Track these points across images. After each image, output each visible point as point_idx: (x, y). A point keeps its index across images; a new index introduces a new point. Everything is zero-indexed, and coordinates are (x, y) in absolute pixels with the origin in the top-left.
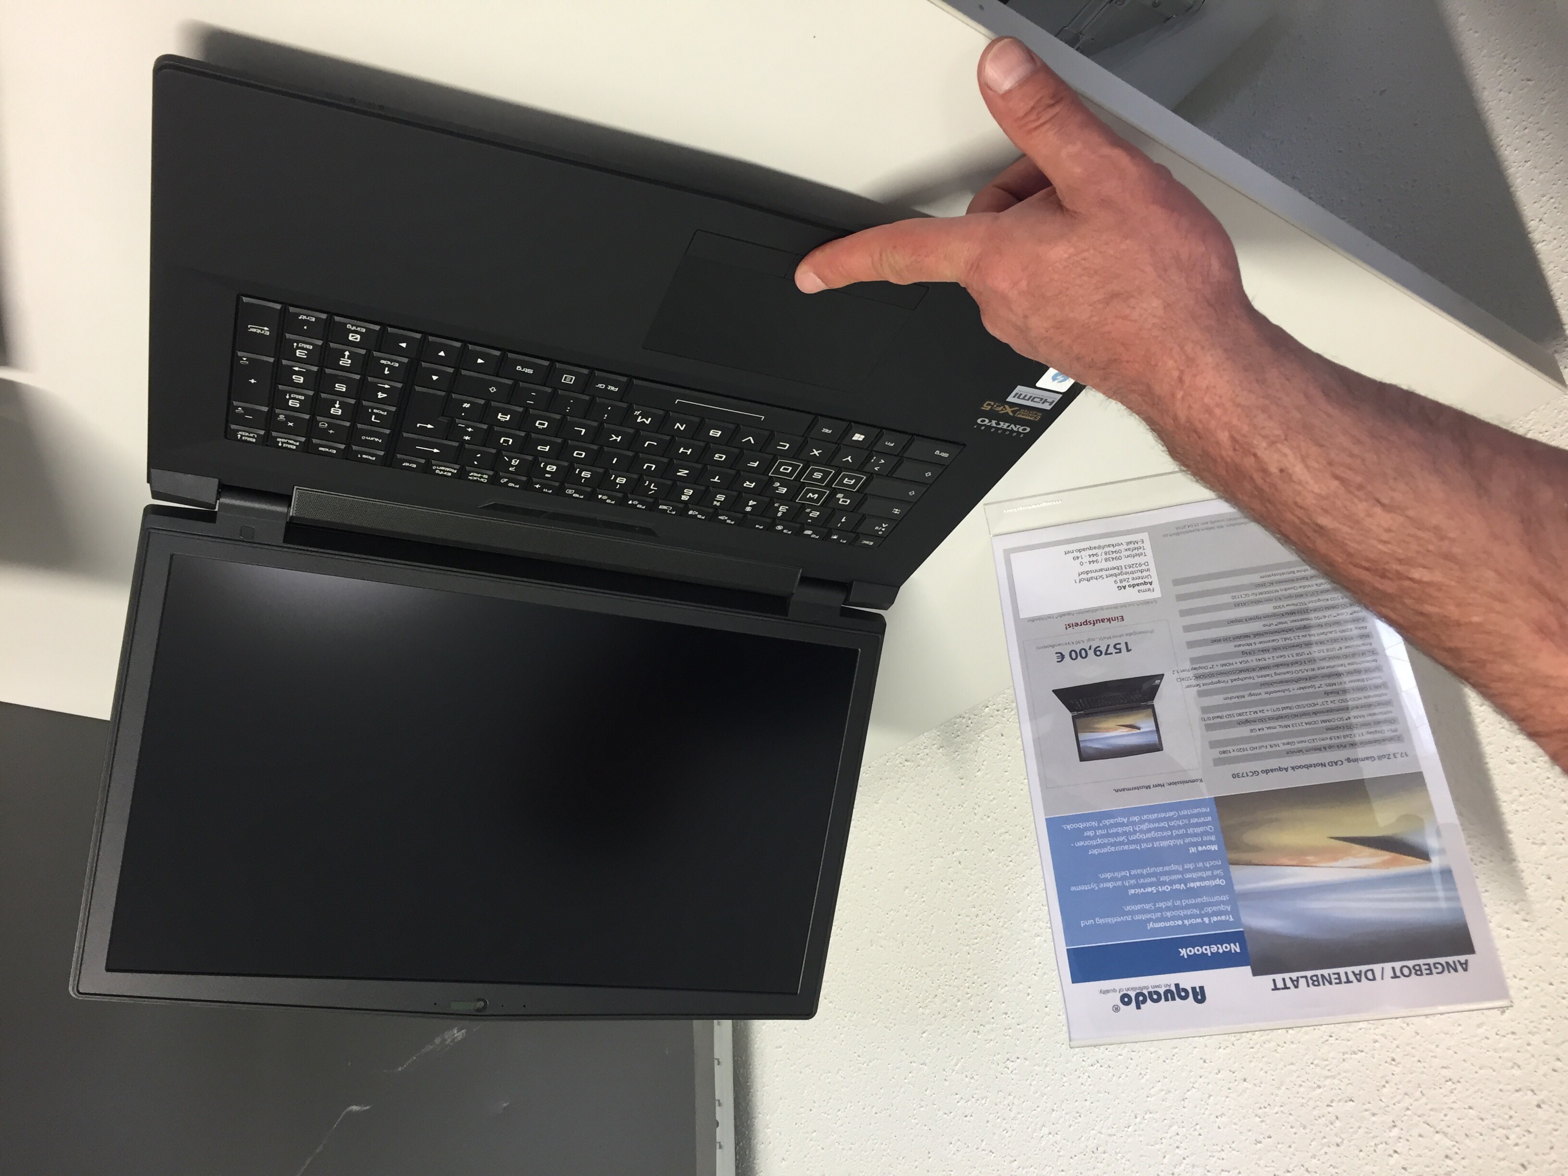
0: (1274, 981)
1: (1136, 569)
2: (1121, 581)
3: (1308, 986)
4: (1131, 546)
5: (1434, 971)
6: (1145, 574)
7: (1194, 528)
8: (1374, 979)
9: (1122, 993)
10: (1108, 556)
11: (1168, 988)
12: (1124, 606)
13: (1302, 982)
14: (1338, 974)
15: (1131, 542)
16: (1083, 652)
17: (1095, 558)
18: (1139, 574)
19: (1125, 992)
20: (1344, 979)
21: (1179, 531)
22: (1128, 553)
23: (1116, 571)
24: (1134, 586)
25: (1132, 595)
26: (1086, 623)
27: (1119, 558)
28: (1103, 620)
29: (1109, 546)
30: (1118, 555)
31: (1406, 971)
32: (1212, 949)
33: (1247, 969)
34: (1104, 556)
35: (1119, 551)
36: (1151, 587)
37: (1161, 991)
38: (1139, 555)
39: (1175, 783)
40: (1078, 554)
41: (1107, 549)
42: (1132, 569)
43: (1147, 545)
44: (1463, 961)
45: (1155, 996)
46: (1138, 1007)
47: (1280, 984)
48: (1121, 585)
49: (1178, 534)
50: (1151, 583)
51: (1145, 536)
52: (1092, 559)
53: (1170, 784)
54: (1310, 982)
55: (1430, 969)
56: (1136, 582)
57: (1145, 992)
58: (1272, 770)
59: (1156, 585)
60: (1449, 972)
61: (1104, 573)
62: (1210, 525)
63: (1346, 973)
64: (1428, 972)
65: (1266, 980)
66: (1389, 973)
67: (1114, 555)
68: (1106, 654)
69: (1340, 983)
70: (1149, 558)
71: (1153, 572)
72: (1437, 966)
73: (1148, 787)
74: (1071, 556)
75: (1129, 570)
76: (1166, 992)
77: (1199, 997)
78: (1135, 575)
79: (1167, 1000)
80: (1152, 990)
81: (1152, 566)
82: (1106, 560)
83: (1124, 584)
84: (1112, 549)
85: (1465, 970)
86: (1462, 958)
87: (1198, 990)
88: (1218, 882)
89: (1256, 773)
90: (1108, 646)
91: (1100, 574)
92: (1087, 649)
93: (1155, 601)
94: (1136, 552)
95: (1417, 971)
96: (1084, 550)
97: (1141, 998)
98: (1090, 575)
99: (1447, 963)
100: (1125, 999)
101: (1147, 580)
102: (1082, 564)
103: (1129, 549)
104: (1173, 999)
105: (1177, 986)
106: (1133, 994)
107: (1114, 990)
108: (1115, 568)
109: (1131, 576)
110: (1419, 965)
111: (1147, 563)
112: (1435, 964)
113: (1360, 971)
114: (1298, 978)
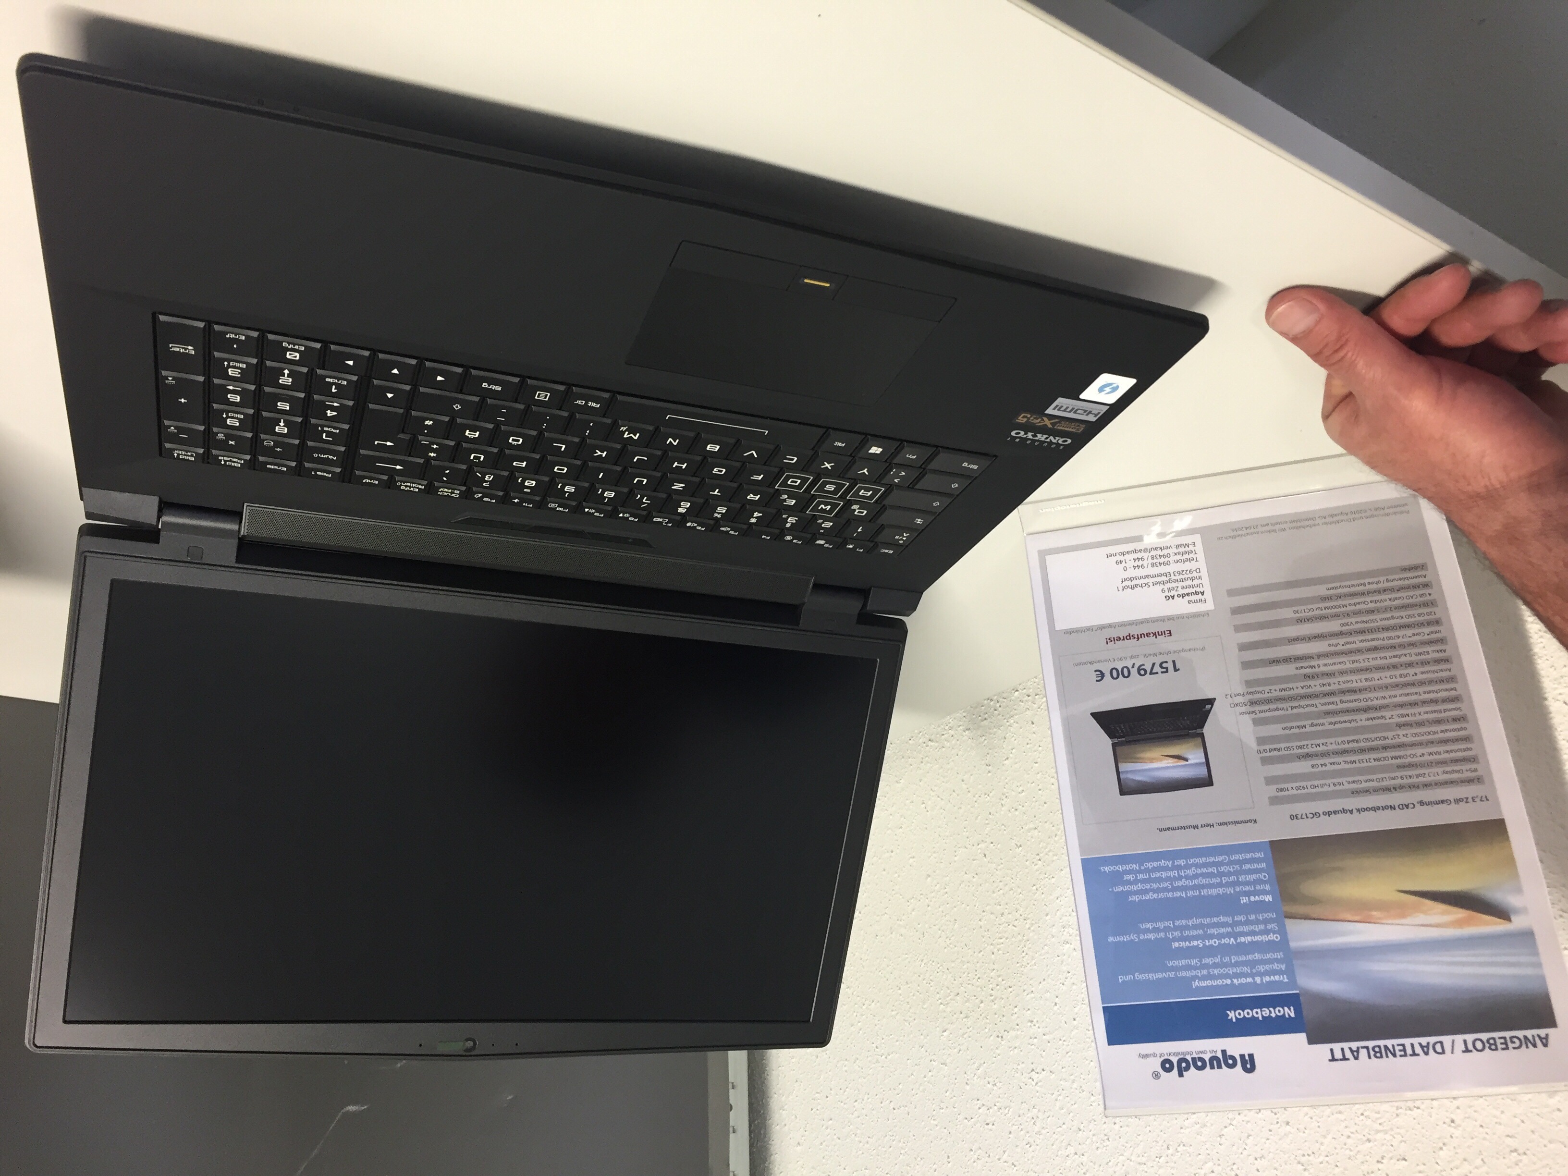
0: (1332, 1050)
1: (1186, 576)
2: (1169, 590)
3: (1370, 1057)
4: (1182, 550)
5: (1510, 1045)
6: (1196, 582)
7: (1252, 530)
8: (1443, 1052)
9: (1163, 1058)
10: (1155, 561)
11: (1214, 1054)
12: (1171, 618)
13: (1363, 1053)
14: (1403, 1045)
15: (1181, 545)
16: (1125, 670)
17: (1140, 563)
18: (1189, 582)
19: (1166, 1057)
20: (1409, 1051)
21: (1235, 533)
22: (1178, 557)
23: (1164, 578)
24: (1183, 596)
25: (1180, 607)
26: (1129, 637)
27: (1167, 564)
28: (1148, 635)
29: (1156, 549)
30: (1167, 559)
31: (1479, 1045)
32: (1263, 1013)
33: (1303, 1037)
34: (1150, 561)
35: (1168, 556)
36: (1203, 598)
37: (1207, 1057)
38: (1190, 560)
39: (1226, 824)
40: (1122, 558)
41: (1154, 553)
42: (1181, 576)
43: (1199, 548)
44: (1543, 1035)
45: (1200, 1064)
46: (1181, 1075)
47: (1338, 1055)
48: (1169, 594)
49: (1234, 537)
50: (1203, 593)
51: (1197, 539)
52: (1137, 563)
53: (1221, 824)
54: (1372, 1053)
55: (1506, 1043)
56: (1186, 591)
57: (1189, 1058)
58: (1335, 812)
59: (1208, 595)
60: (1527, 1047)
61: (1150, 581)
62: (1270, 528)
63: (1412, 1045)
64: (1504, 1046)
65: (1324, 1049)
66: (1460, 1046)
67: (1162, 560)
68: (1151, 673)
69: (1405, 1055)
70: (1202, 564)
71: (1206, 581)
72: (1515, 1040)
73: (1196, 827)
74: (1113, 559)
75: (1178, 577)
76: (1212, 1059)
77: (1248, 1066)
78: (1185, 584)
79: (1212, 1067)
80: (1196, 1056)
81: (1204, 573)
82: (1153, 565)
83: (1173, 593)
84: (1159, 552)
85: (1545, 1045)
86: (1542, 1032)
87: (1247, 1058)
88: (1272, 937)
89: (1316, 815)
90: (1154, 664)
91: (1146, 581)
92: (1130, 668)
93: (1207, 614)
94: (1186, 556)
95: (1491, 1044)
96: (1128, 553)
97: (1184, 1065)
98: (1135, 582)
99: (1525, 1037)
100: (1167, 1065)
101: (1198, 590)
102: (1125, 569)
103: (1179, 553)
104: (1220, 1067)
105: (1224, 1052)
106: (1175, 1060)
107: (1155, 1055)
108: (1162, 575)
109: (1181, 584)
110: (1494, 1039)
111: (1198, 570)
112: (1511, 1038)
113: (1428, 1043)
114: (1358, 1048)
